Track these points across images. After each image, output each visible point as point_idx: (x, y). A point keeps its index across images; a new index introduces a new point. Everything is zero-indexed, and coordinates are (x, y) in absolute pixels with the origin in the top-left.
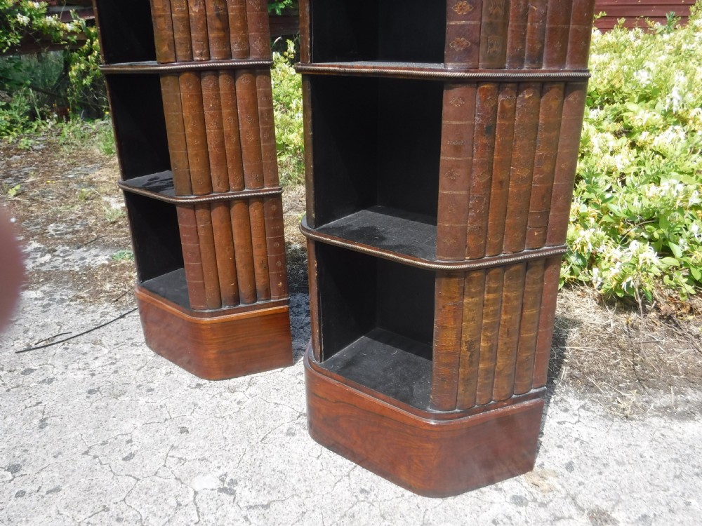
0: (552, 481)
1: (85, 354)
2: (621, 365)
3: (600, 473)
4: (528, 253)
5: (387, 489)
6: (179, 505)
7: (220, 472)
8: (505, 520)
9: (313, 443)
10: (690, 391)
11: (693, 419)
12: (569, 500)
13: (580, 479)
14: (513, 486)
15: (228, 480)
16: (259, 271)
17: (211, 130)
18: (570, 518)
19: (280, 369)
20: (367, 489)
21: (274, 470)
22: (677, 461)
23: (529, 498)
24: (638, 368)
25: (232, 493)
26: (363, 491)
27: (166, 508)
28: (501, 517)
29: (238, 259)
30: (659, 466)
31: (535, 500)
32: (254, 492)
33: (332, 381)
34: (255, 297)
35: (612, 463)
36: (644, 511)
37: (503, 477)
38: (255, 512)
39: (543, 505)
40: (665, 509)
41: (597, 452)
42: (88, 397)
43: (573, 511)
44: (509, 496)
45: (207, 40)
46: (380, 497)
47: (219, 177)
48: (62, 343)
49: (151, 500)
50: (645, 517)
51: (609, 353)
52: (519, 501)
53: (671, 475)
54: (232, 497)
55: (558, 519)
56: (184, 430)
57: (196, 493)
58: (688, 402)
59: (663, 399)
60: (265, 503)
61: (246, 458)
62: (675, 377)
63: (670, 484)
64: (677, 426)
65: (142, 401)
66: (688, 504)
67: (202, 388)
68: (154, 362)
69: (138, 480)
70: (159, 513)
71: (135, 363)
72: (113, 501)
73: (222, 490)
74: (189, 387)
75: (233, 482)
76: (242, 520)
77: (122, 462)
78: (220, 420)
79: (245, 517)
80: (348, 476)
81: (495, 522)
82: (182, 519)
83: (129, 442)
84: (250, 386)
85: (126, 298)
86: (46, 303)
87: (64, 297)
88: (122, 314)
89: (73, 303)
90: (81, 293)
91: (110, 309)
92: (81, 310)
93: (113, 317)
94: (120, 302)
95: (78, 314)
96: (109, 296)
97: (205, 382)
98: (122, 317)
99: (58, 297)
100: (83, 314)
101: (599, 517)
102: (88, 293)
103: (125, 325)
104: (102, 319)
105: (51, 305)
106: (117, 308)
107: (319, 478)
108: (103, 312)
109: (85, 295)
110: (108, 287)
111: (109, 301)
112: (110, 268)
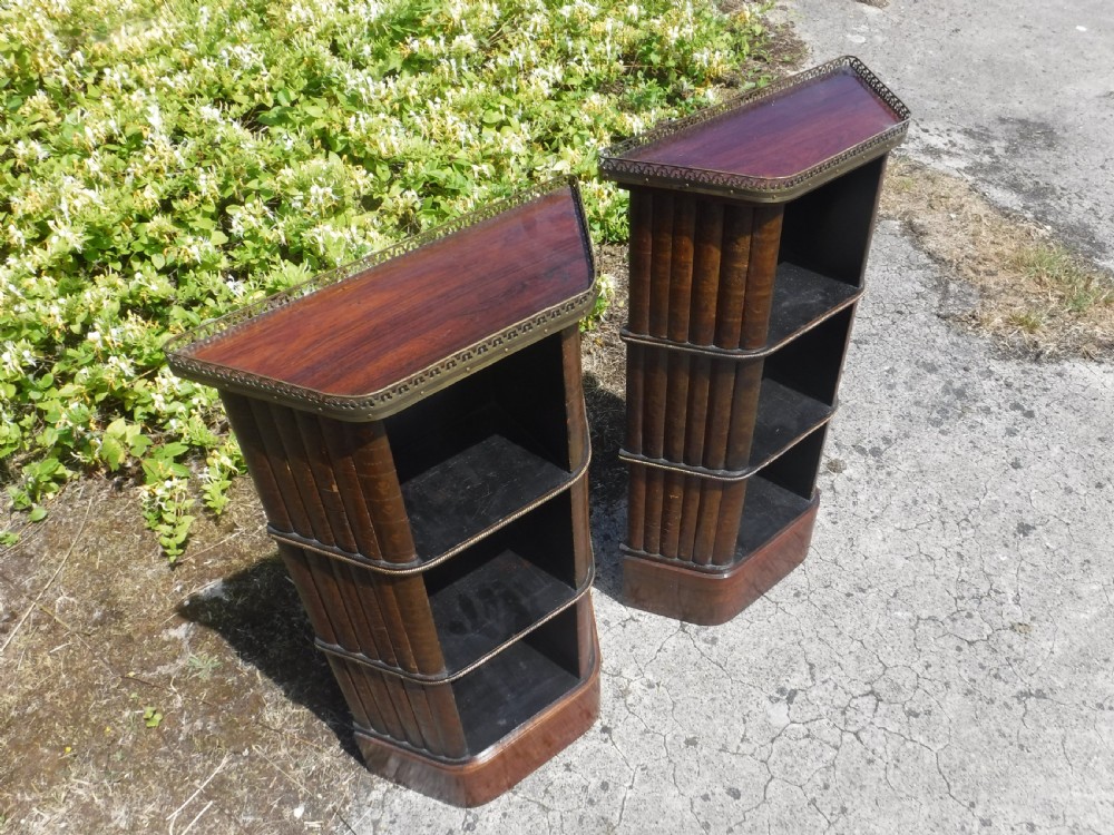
5: (797, 578)
6: (808, 736)
7: (766, 703)
8: (833, 516)
15: (778, 696)
20: (793, 592)
21: (767, 658)
25: (794, 692)
26: (797, 595)
27: (811, 747)
32: (795, 674)
36: (831, 442)
38: (818, 675)
46: (804, 585)
49: (801, 761)
50: (836, 444)
54: (800, 692)
56: (692, 742)
57: (793, 722)
60: (808, 666)
61: (747, 680)
65: (627, 793)
67: (613, 726)
68: (532, 791)
69: (772, 777)
70: (819, 752)
71: (525, 818)
72: (802, 796)
73: (790, 700)
74: (606, 741)
75: (781, 691)
76: (826, 685)
77: (742, 799)
78: (679, 705)
79: (823, 682)
80: (777, 603)
81: (835, 523)
82: (825, 732)
83: (706, 798)
84: (619, 675)
97: (598, 724)
101: (834, 466)
107: (778, 624)
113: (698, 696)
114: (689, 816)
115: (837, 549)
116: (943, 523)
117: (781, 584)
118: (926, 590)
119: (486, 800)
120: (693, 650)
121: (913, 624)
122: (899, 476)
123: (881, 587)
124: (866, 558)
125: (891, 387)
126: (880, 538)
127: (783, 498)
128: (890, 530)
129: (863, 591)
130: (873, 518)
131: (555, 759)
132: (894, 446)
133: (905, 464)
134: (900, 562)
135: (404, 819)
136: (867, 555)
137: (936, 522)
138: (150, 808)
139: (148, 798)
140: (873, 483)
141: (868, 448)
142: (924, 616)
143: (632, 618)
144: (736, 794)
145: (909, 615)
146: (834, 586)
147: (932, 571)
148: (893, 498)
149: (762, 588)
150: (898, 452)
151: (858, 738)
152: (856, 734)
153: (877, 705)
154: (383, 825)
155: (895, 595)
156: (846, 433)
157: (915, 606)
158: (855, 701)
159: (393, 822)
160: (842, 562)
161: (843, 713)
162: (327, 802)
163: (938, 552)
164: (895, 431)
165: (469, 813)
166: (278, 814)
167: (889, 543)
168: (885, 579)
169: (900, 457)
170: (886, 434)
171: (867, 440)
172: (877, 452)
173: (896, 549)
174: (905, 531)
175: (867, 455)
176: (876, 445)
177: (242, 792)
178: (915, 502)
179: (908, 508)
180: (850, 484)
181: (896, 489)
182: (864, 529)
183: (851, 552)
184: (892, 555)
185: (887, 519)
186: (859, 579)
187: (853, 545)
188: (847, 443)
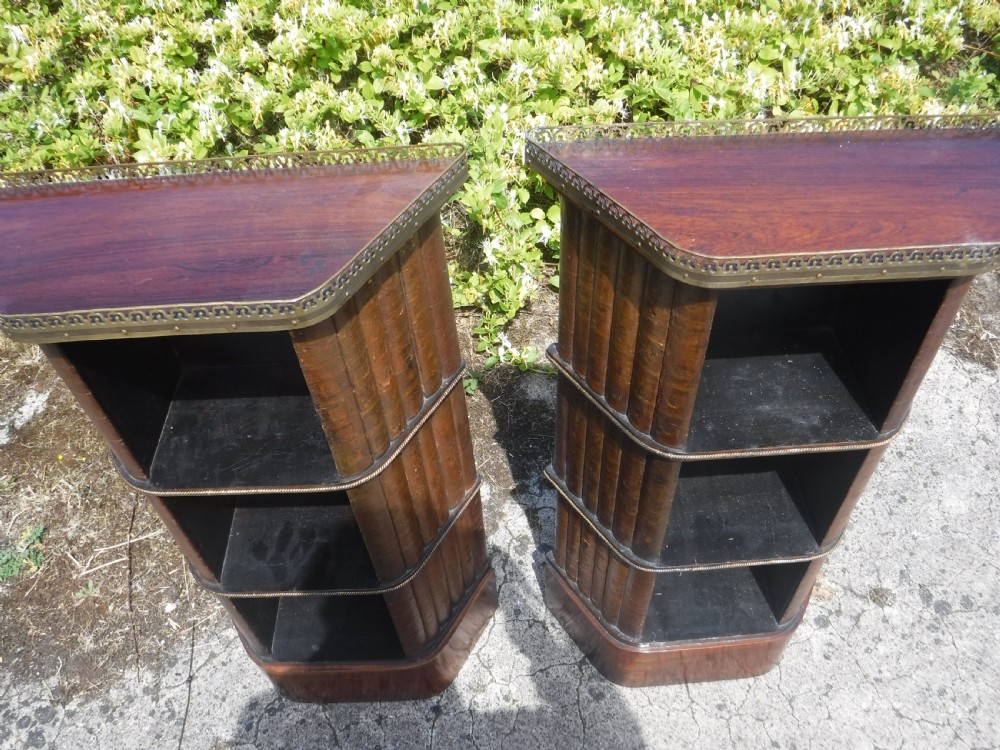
5: (735, 690)
8: (831, 649)
9: (628, 690)
12: (849, 593)
13: (840, 566)
18: (863, 611)
20: (720, 702)
23: (825, 613)
26: (720, 707)
28: (825, 648)
30: (873, 510)
31: (830, 613)
36: (898, 567)
39: (839, 612)
40: (907, 555)
43: (860, 602)
44: (812, 622)
46: (737, 702)
50: (901, 572)
52: (822, 622)
53: (886, 515)
55: (857, 619)
63: (891, 525)
66: (914, 538)
67: (445, 711)
68: (338, 718)
71: (315, 736)
74: (428, 720)
80: (693, 702)
81: (827, 657)
84: (488, 668)
85: (148, 644)
86: (24, 735)
87: (37, 705)
88: (185, 677)
89: (72, 706)
90: (54, 681)
91: (148, 677)
92: (104, 709)
93: (173, 687)
94: (150, 657)
95: (111, 719)
96: (114, 657)
97: (435, 700)
98: (190, 679)
99: (26, 711)
100: (121, 714)
101: (878, 596)
102: (73, 674)
103: (212, 688)
104: (162, 702)
105: (39, 733)
106: (159, 670)
107: (676, 724)
108: (146, 690)
109: (76, 680)
110: (88, 643)
111: (126, 665)
112: (30, 600)
113: (540, 738)
115: (805, 687)
116: (957, 736)
117: (713, 685)
120: (573, 691)
122: (948, 651)
124: (830, 718)
126: (864, 706)
127: (752, 603)
128: (885, 705)
130: (877, 680)
131: (378, 705)
132: (972, 614)
133: (967, 642)
135: (232, 669)
136: (834, 715)
137: (949, 731)
138: (92, 534)
139: (96, 527)
140: (910, 640)
141: (936, 598)
143: (543, 623)
146: (768, 724)
148: (919, 672)
149: (691, 677)
150: (970, 623)
154: (215, 661)
156: (925, 566)
159: (224, 664)
160: (799, 704)
162: (194, 614)
164: (986, 597)
165: (280, 699)
166: (160, 597)
167: (871, 717)
169: (968, 631)
170: (973, 595)
171: (944, 588)
172: (944, 608)
173: (874, 731)
174: (901, 716)
175: (929, 606)
176: (950, 600)
177: (151, 564)
178: (942, 692)
179: (927, 693)
180: (881, 625)
181: (931, 663)
182: (854, 685)
183: (817, 700)
184: (861, 734)
185: (891, 690)
186: (802, 735)
187: (826, 695)
188: (917, 577)
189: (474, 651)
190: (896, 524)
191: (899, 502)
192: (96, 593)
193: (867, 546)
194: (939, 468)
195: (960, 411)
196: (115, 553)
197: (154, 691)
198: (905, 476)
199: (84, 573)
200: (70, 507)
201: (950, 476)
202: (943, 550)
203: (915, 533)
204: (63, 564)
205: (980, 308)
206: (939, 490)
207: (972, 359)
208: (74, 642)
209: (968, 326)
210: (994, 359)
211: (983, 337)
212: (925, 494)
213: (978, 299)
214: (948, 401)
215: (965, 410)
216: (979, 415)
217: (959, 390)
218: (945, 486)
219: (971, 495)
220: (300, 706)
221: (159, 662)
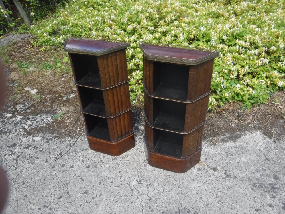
0: (204, 163)
1: (75, 156)
2: (211, 130)
3: (213, 159)
4: (199, 126)
5: (173, 174)
6: (132, 190)
7: (136, 180)
9: (151, 167)
10: (226, 134)
11: (228, 141)
12: (208, 167)
13: (209, 162)
14: (197, 166)
15: (139, 181)
16: (127, 128)
17: (116, 100)
18: (209, 171)
19: (132, 149)
21: (147, 176)
22: (226, 153)
23: (200, 168)
24: (214, 130)
25: (141, 184)
26: (168, 175)
27: (129, 191)
28: (197, 174)
29: (122, 127)
30: (223, 155)
31: (202, 169)
32: (146, 182)
33: (157, 155)
34: (126, 134)
35: (214, 156)
36: (222, 166)
37: (194, 165)
38: (149, 186)
39: (204, 169)
40: (226, 165)
41: (211, 154)
42: (88, 169)
43: (210, 169)
44: (197, 169)
45: (114, 80)
46: (172, 176)
47: (118, 110)
48: (65, 155)
49: (125, 190)
50: (223, 167)
51: (207, 126)
52: (199, 170)
53: (226, 156)
54: (142, 185)
55: (207, 171)
56: (120, 172)
57: (134, 186)
58: (226, 137)
59: (221, 137)
60: (150, 184)
61: (139, 175)
62: (223, 131)
63: (226, 159)
64: (225, 144)
65: (103, 166)
66: (230, 162)
67: (116, 159)
68: (97, 154)
69: (118, 187)
70: (129, 193)
71: (92, 155)
72: (117, 193)
73: (139, 184)
74: (112, 159)
75: (140, 181)
76: (147, 189)
77: (111, 184)
78: (127, 167)
79: (147, 188)
80: (163, 173)
81: (196, 175)
82: (134, 192)
83: (108, 178)
84: (128, 155)
85: (72, 134)
86: (46, 141)
87: (50, 137)
88: (75, 140)
89: (56, 139)
90: (55, 135)
91: (70, 139)
92: (60, 141)
93: (73, 142)
94: (71, 136)
95: (61, 143)
96: (66, 134)
97: (115, 157)
98: (76, 141)
99: (48, 138)
100: (63, 142)
101: (215, 169)
102: (58, 134)
103: (79, 143)
104: (70, 143)
105: (49, 141)
106: (72, 138)
107: (158, 175)
108: (68, 140)
109: (58, 135)
110: (63, 131)
111: (67, 136)
112: (57, 123)
113: (130, 168)
114: (104, 177)
115: (188, 178)
116: (217, 198)
117: (169, 172)
118: (190, 200)
119: (92, 149)
120: (141, 164)
121: (176, 200)
122: (224, 183)
123: (182, 190)
124: (190, 185)
125: (257, 171)
126: (199, 186)
128: (203, 187)
129: (179, 187)
130: (205, 182)
131: (105, 154)
132: (235, 179)
133: (230, 183)
134: (195, 192)
135: (84, 142)
136: (191, 185)
137: (215, 196)
138: (72, 116)
139: (73, 116)
140: (217, 179)
141: (228, 174)
142: (181, 202)
143: (142, 152)
144: (112, 182)
145: (179, 199)
146: (176, 181)
147: (197, 200)
148: (215, 185)
150: (233, 181)
151: (137, 199)
152: (138, 198)
153: (148, 200)
155: (182, 194)
156: (229, 168)
157: (182, 199)
158: (146, 195)
159: (83, 141)
160: (185, 180)
161: (142, 194)
162: (82, 132)
163: (205, 199)
164: (240, 177)
165: (89, 149)
166: (78, 128)
167: (199, 188)
168: (186, 190)
169: (232, 182)
170: (238, 176)
171: (231, 173)
172: (229, 176)
173: (198, 190)
174: (206, 190)
175: (225, 175)
176: (231, 175)
177: (79, 123)
178: (218, 190)
179: (215, 188)
180: (212, 174)
181: (219, 184)
182: (199, 182)
183: (189, 181)
184: (195, 190)
185: (207, 185)
186: (182, 185)
187: (192, 181)
188: (225, 169)
189: (126, 152)
190: (227, 159)
191: (231, 155)
192: (68, 124)
193: (218, 160)
194: (244, 152)
195: (257, 144)
196: (74, 120)
197: (69, 141)
198: (235, 151)
199: (68, 121)
200: (70, 111)
201: (246, 154)
202: (235, 166)
203: (231, 162)
204: (65, 119)
205: (275, 126)
206: (242, 156)
207: (266, 135)
208: (61, 130)
209: (269, 129)
210: (272, 136)
211: (272, 132)
212: (238, 156)
213: (276, 125)
214: (255, 141)
215: (258, 144)
216: (262, 146)
217: (259, 140)
218: (244, 156)
219: (249, 159)
220: (92, 150)
221: (72, 137)
